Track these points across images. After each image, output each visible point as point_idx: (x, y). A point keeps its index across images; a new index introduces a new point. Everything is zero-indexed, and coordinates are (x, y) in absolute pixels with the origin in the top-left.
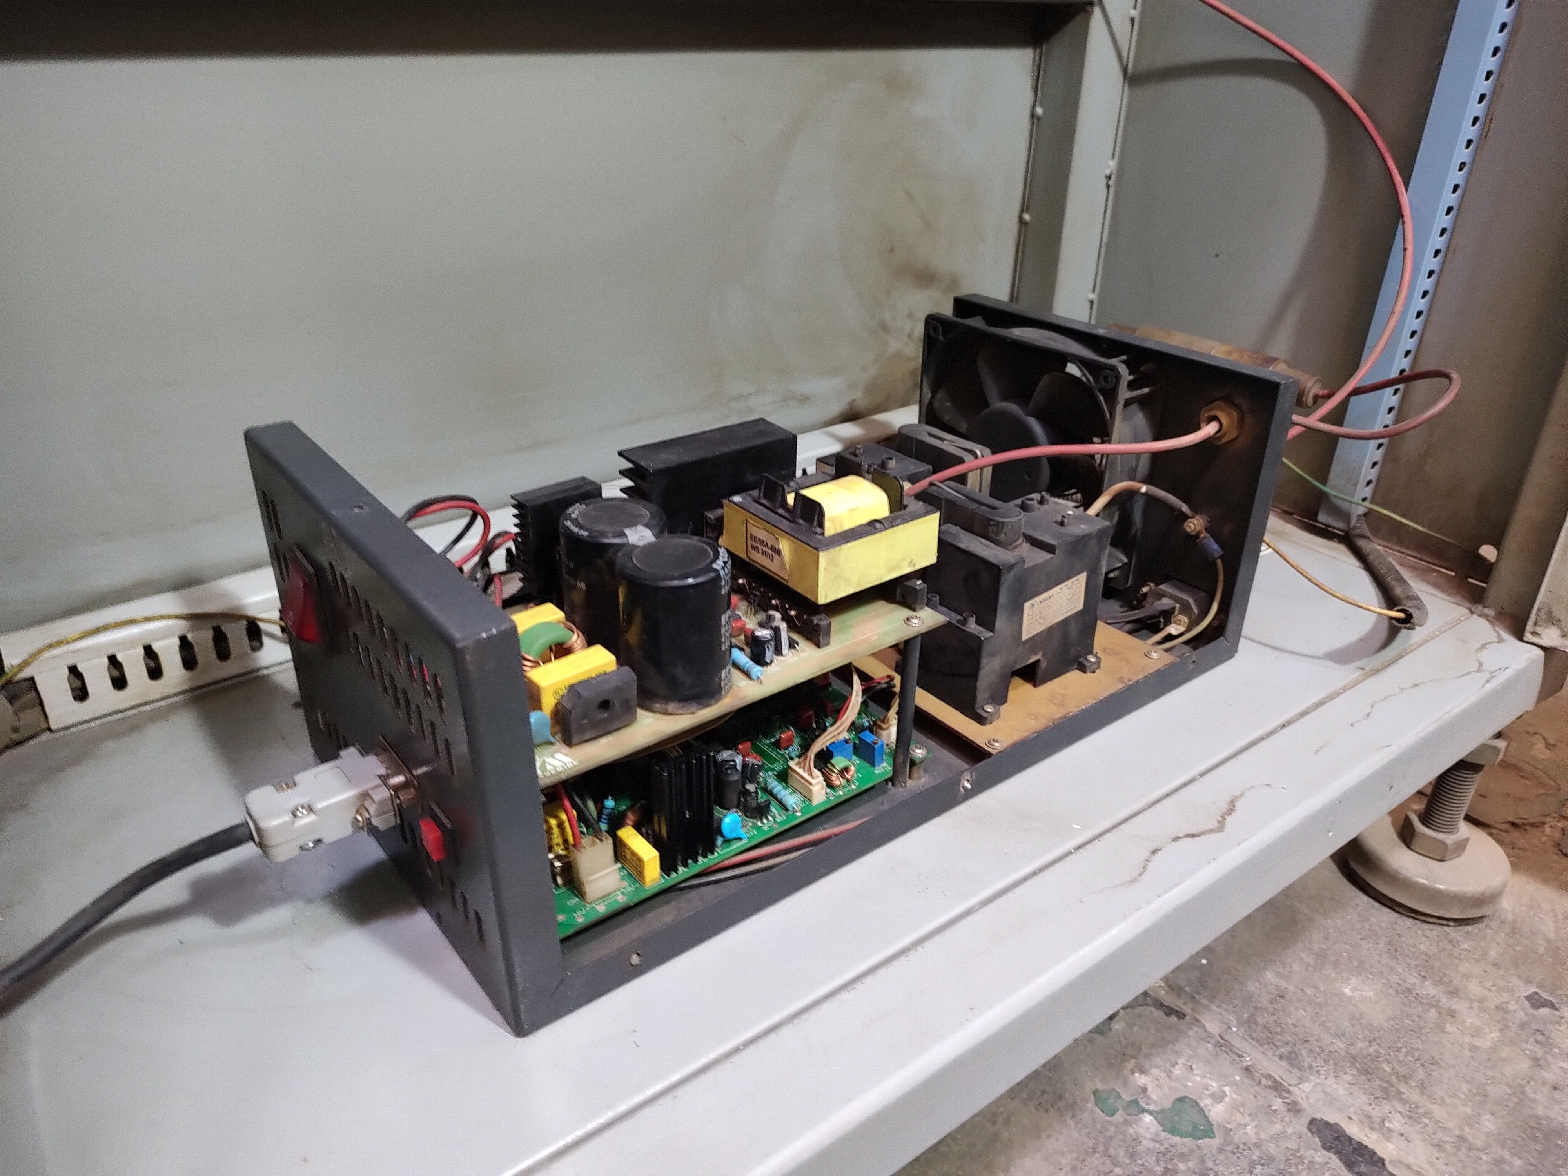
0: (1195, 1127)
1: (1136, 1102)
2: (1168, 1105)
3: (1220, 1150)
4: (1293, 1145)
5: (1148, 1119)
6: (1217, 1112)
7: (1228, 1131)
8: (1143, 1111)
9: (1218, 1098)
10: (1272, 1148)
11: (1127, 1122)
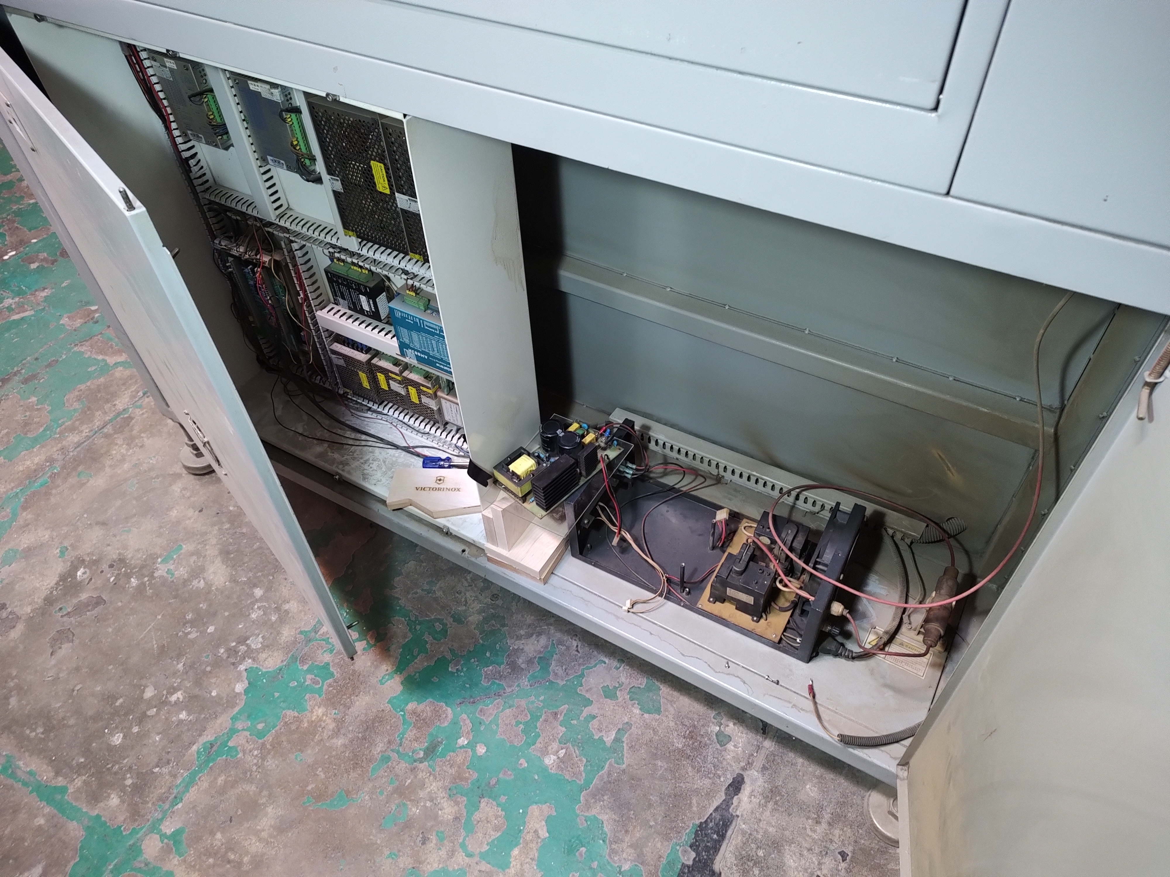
0: (722, 741)
1: (722, 724)
2: (726, 733)
3: (717, 749)
4: (729, 769)
5: (718, 728)
6: (730, 746)
7: (725, 751)
8: (720, 727)
9: (735, 746)
10: (725, 763)
11: (713, 723)
